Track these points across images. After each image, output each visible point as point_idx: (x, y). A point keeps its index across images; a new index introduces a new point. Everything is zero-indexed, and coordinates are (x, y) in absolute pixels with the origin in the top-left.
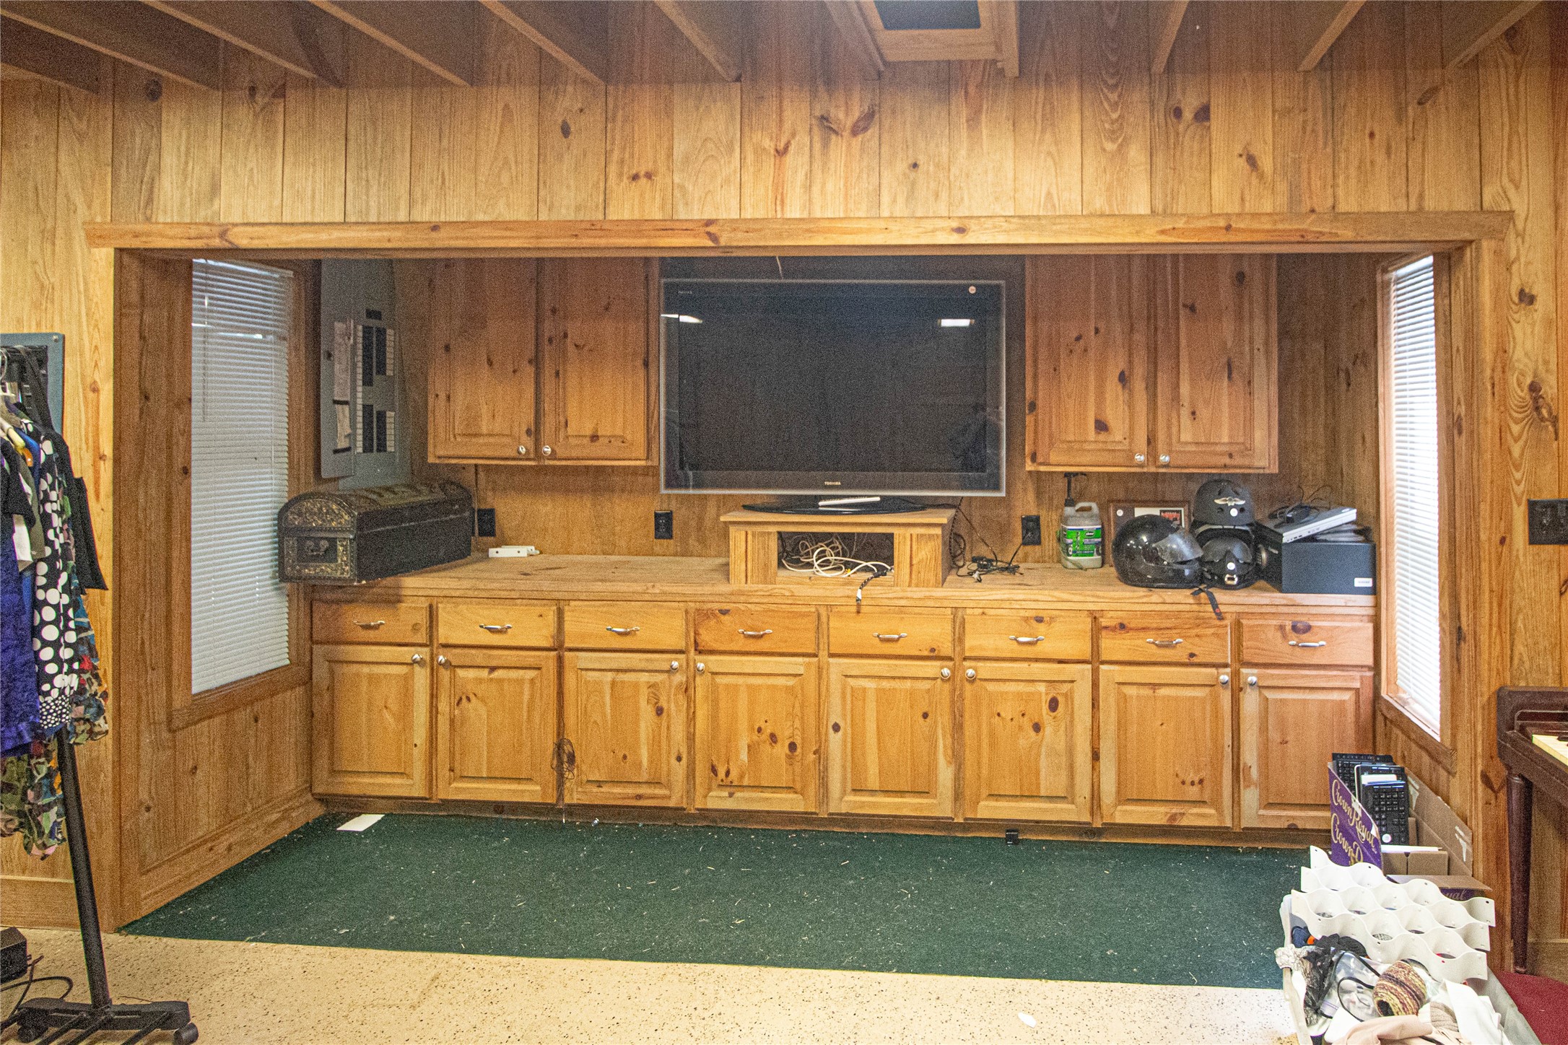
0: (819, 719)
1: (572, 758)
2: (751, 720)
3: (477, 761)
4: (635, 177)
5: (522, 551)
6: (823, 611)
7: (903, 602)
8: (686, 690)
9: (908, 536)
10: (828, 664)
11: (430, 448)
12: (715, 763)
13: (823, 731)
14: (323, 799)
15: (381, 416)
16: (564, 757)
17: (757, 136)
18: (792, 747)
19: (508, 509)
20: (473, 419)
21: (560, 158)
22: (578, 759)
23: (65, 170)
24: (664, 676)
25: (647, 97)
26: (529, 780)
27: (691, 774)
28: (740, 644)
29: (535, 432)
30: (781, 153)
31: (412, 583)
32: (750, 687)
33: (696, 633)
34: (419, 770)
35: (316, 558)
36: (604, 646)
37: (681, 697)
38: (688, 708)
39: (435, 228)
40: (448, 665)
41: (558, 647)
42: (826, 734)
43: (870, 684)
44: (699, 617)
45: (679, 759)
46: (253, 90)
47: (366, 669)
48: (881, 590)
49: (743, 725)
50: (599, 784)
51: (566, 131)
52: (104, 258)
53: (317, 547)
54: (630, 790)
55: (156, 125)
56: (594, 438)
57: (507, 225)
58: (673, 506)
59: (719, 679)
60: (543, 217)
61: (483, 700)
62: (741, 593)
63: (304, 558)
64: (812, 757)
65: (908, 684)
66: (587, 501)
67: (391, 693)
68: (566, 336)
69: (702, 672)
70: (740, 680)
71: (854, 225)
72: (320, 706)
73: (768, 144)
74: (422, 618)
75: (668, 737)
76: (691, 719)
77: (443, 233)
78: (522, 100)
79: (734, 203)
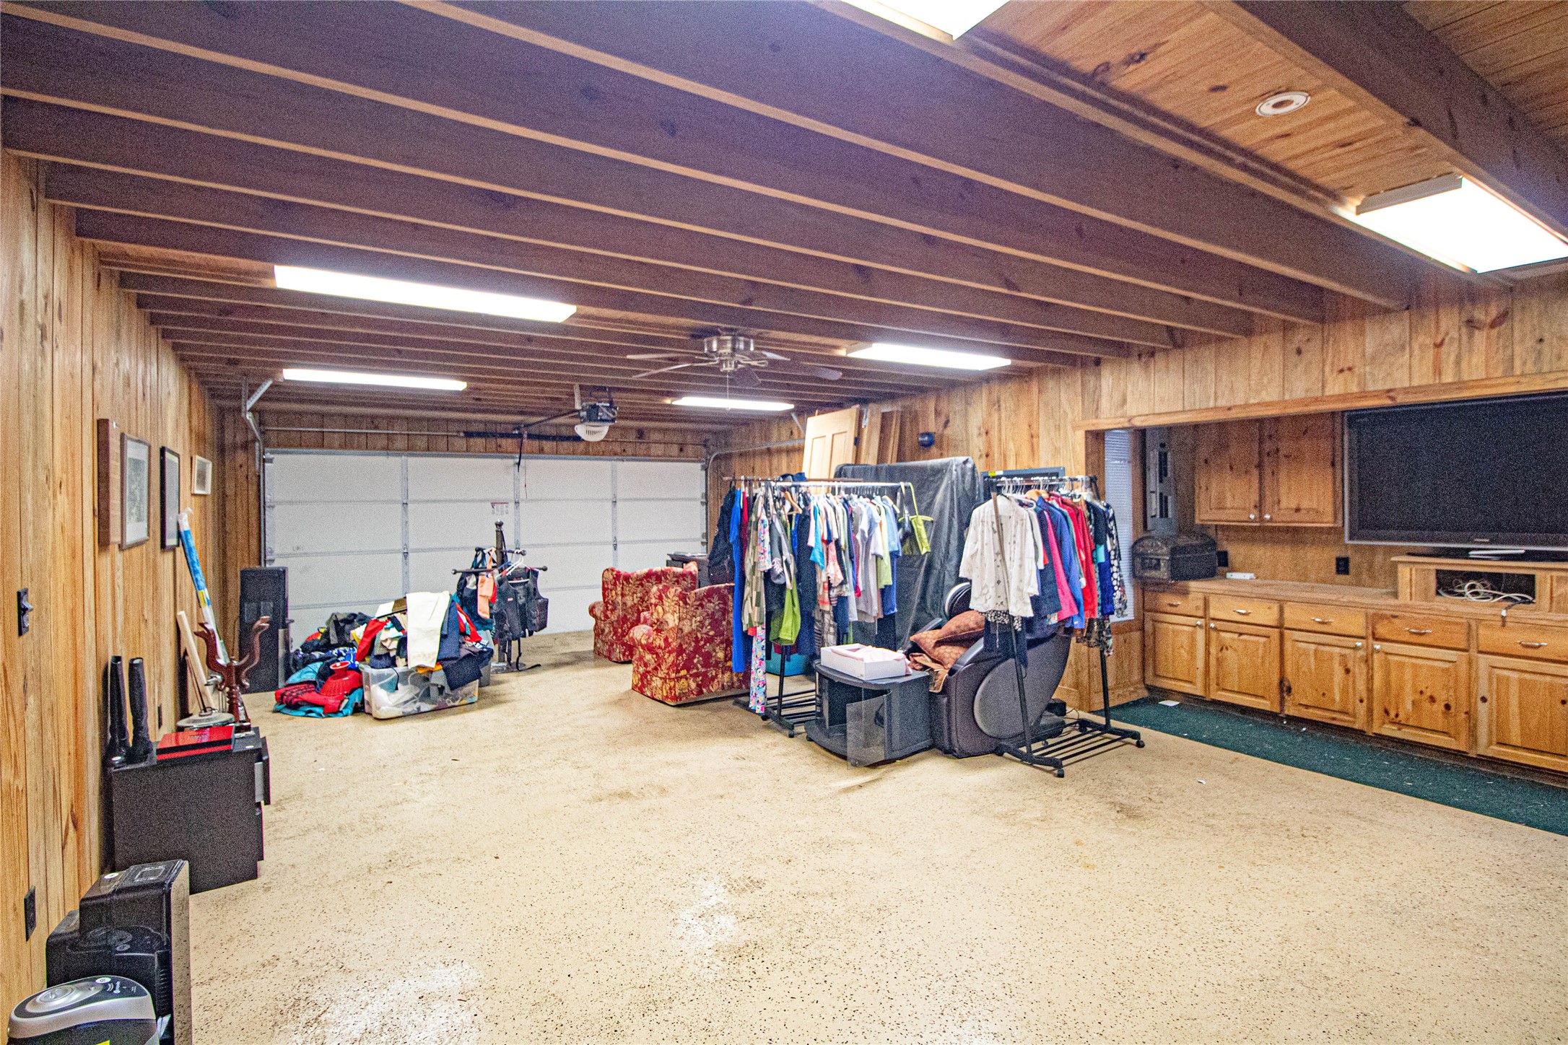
0: (1469, 694)
1: (1289, 690)
2: (1414, 685)
3: (1232, 682)
4: (1341, 371)
5: (1248, 576)
6: (1473, 623)
7: (1544, 622)
8: (1367, 661)
9: (1548, 577)
10: (1477, 658)
11: (1197, 515)
12: (1388, 707)
13: (1473, 700)
14: (1149, 688)
15: (1166, 498)
16: (1285, 688)
17: (1421, 338)
18: (1448, 707)
19: (1236, 551)
20: (1221, 498)
21: (1296, 366)
22: (1293, 691)
23: (1064, 401)
24: (1351, 651)
25: (1349, 327)
26: (1263, 697)
27: (1370, 711)
28: (1406, 638)
29: (1259, 507)
30: (1439, 346)
31: (1194, 585)
32: (1414, 665)
33: (1374, 628)
34: (1200, 681)
35: (1150, 568)
36: (1310, 629)
37: (1363, 665)
38: (1368, 673)
39: (1229, 409)
40: (1215, 629)
41: (1280, 626)
42: (1476, 703)
43: (1515, 675)
44: (1375, 619)
45: (1361, 701)
46: (1140, 356)
47: (1171, 627)
48: (1521, 612)
49: (1408, 688)
50: (1307, 707)
51: (1299, 352)
52: (1080, 435)
53: (1151, 563)
54: (1328, 714)
55: (1098, 376)
56: (1298, 510)
57: (1268, 404)
58: (1349, 554)
59: (1390, 657)
60: (1287, 397)
61: (1235, 650)
62: (1406, 606)
63: (1144, 567)
64: (1463, 716)
65: (1548, 679)
66: (1288, 549)
67: (1184, 640)
68: (1278, 450)
69: (1378, 651)
70: (1407, 660)
71: (1494, 382)
72: (1149, 642)
73: (1429, 341)
74: (1201, 603)
75: (1354, 688)
76: (1370, 679)
77: (1233, 411)
78: (1275, 340)
79: (1406, 377)
